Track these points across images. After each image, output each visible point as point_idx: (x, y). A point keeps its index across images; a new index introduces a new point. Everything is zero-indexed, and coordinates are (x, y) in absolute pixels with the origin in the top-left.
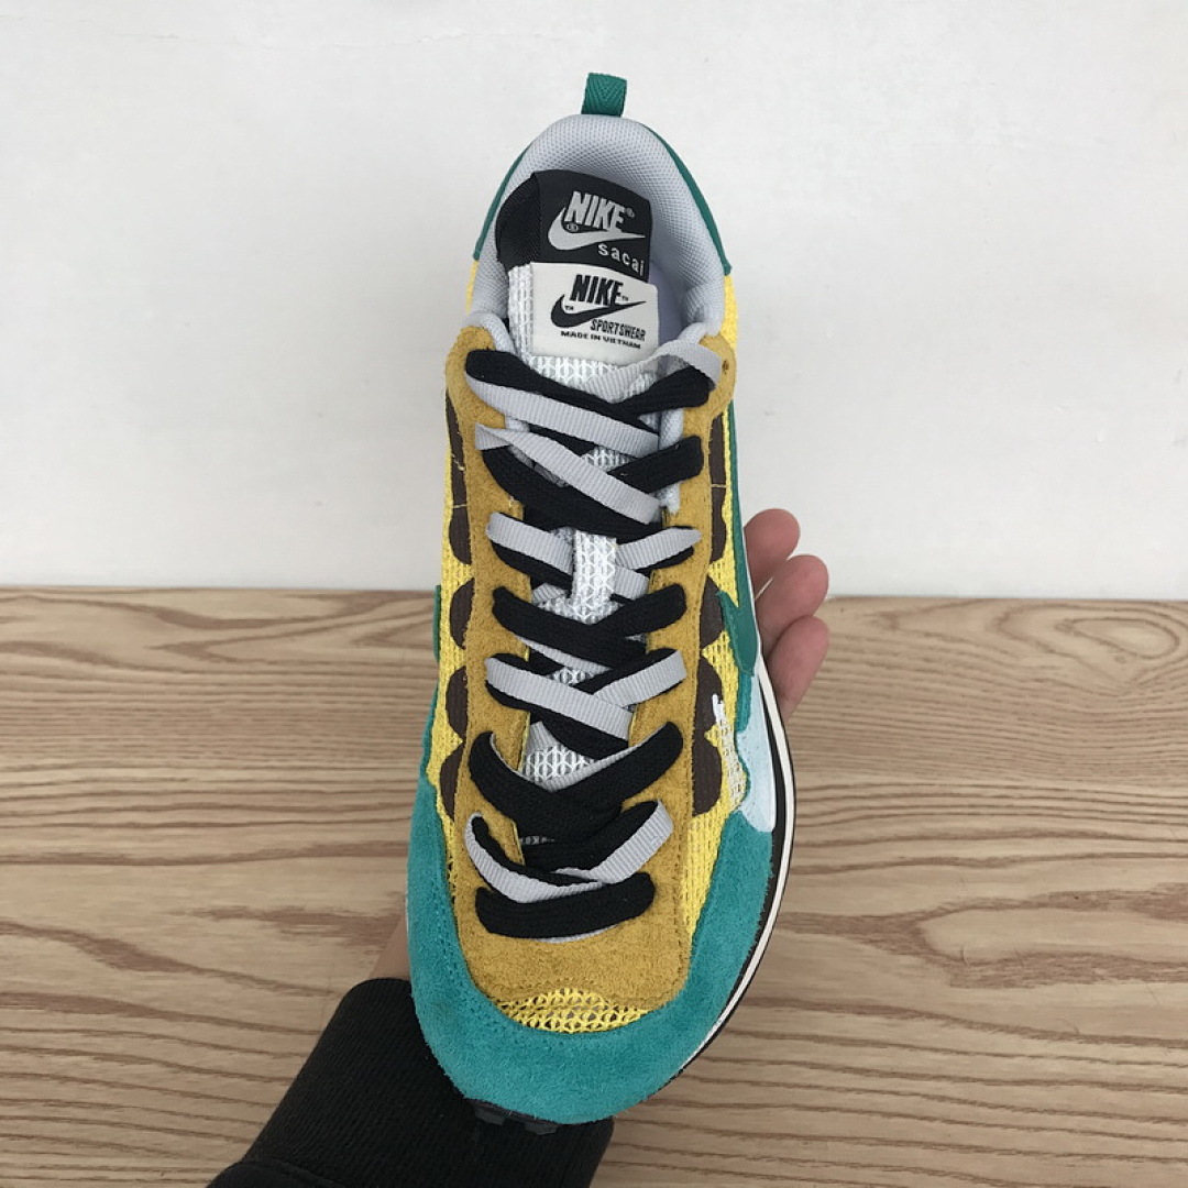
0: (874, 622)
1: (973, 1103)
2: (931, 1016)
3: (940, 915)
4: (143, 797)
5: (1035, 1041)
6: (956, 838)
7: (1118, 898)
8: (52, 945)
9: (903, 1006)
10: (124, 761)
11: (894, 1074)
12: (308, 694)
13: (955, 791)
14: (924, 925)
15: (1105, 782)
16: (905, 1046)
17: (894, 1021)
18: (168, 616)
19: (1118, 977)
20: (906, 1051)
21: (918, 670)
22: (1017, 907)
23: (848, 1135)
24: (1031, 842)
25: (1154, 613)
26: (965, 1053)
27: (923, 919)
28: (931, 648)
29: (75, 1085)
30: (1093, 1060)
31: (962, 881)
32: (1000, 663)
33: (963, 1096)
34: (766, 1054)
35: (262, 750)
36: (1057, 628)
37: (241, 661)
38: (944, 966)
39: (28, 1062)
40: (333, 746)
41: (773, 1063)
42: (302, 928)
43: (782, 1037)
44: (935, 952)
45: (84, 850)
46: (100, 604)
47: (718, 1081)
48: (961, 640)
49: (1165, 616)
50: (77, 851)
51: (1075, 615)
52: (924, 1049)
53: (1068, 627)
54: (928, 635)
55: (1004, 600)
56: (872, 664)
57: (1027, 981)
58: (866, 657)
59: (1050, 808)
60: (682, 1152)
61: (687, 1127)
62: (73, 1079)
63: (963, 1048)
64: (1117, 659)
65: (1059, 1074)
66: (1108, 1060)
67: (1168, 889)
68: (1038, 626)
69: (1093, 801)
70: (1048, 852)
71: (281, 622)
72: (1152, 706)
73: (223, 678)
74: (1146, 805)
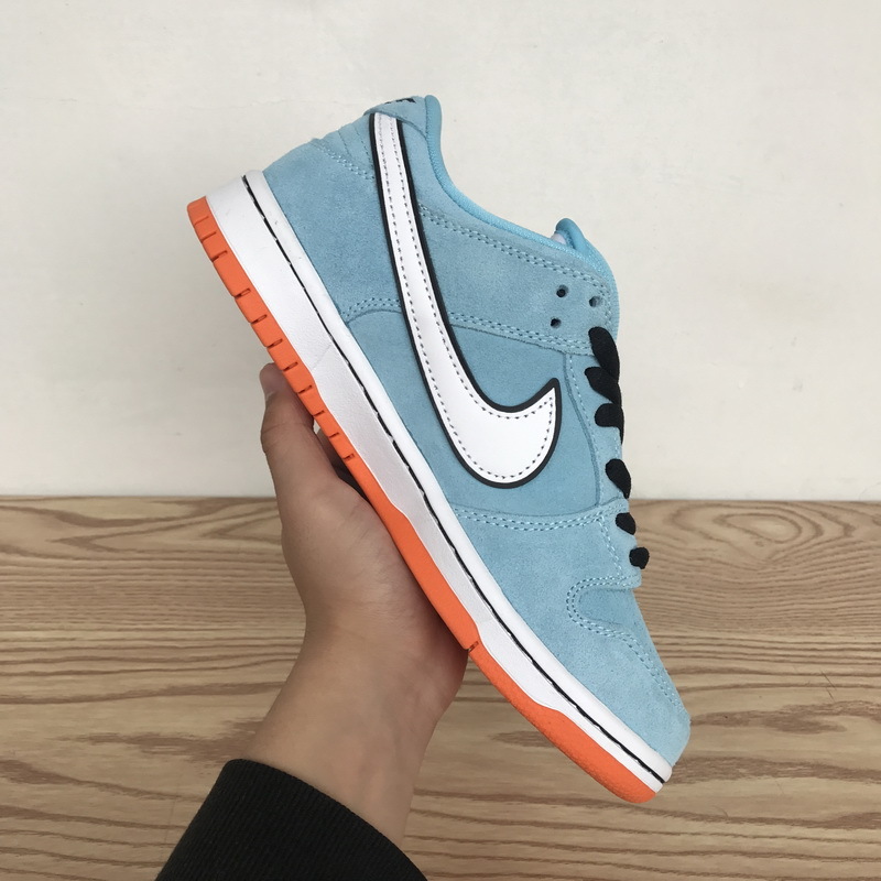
1: (649, 869)
2: (619, 805)
4: (42, 653)
5: (692, 823)
7: (756, 716)
9: (600, 797)
10: (28, 625)
11: (593, 849)
12: (168, 574)
15: (747, 633)
16: (601, 828)
17: (593, 810)
18: (65, 518)
19: (755, 774)
20: (602, 832)
24: (691, 676)
25: (783, 510)
26: (645, 832)
30: (736, 836)
32: (672, 546)
33: (642, 864)
34: (500, 836)
35: (131, 617)
36: (715, 521)
37: (117, 551)
40: (185, 613)
41: (504, 842)
42: (156, 749)
43: (512, 823)
46: (14, 509)
47: (464, 857)
48: (646, 531)
49: (792, 512)
51: (729, 512)
52: (615, 830)
53: (722, 520)
55: (677, 501)
57: (690, 779)
59: (708, 652)
63: (643, 828)
64: (757, 543)
65: (711, 846)
66: (747, 836)
67: (793, 710)
68: (701, 520)
69: (740, 646)
70: (706, 684)
71: (148, 521)
72: (782, 577)
73: (104, 563)
74: (776, 649)
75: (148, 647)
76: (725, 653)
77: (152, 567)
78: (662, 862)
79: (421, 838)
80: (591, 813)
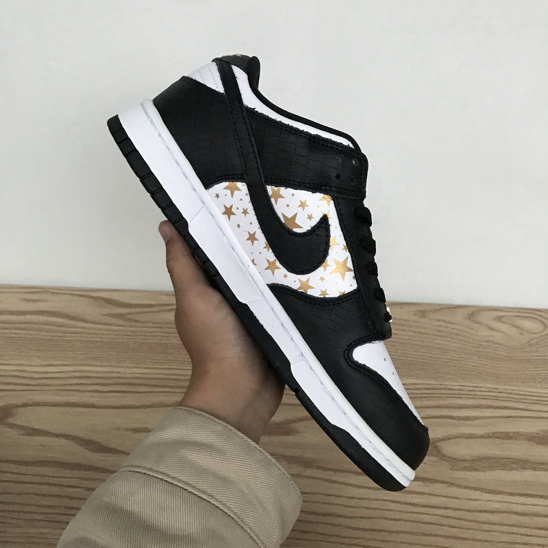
0: (415, 314)
1: (461, 519)
2: (443, 482)
3: (446, 440)
4: (101, 380)
5: (487, 494)
6: (452, 408)
7: (522, 435)
8: (63, 441)
9: (431, 477)
10: (92, 363)
11: (427, 506)
13: (452, 387)
14: (438, 444)
15: (515, 386)
16: (431, 495)
17: (427, 484)
18: (109, 302)
19: (522, 468)
20: (432, 497)
21: (436, 335)
22: (478, 437)
23: (409, 531)
24: (482, 410)
25: (536, 314)
26: (457, 498)
27: (438, 441)
28: (440, 326)
29: (76, 500)
30: (512, 503)
31: (455, 426)
32: (469, 333)
33: (457, 516)
34: (372, 497)
35: (152, 361)
36: (494, 319)
37: (141, 322)
38: (447, 461)
39: (56, 490)
41: (377, 500)
44: (444, 456)
45: (76, 401)
46: (79, 295)
47: (352, 507)
48: (454, 323)
49: (541, 316)
50: (73, 401)
51: (502, 314)
52: (440, 496)
53: (499, 319)
54: (439, 320)
55: (472, 306)
56: (415, 332)
57: (483, 469)
58: (412, 329)
59: (492, 396)
60: (338, 536)
61: (340, 526)
62: (76, 498)
63: (456, 496)
64: (520, 333)
65: (497, 509)
66: (517, 503)
67: (545, 432)
68: (485, 318)
69: (510, 393)
70: (491, 415)
71: (159, 305)
72: (535, 354)
73: (133, 329)
74: (532, 396)
75: (161, 379)
76: (501, 397)
77: (162, 332)
78: (469, 516)
79: (327, 495)
80: (425, 486)
